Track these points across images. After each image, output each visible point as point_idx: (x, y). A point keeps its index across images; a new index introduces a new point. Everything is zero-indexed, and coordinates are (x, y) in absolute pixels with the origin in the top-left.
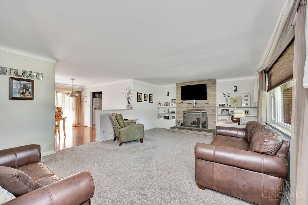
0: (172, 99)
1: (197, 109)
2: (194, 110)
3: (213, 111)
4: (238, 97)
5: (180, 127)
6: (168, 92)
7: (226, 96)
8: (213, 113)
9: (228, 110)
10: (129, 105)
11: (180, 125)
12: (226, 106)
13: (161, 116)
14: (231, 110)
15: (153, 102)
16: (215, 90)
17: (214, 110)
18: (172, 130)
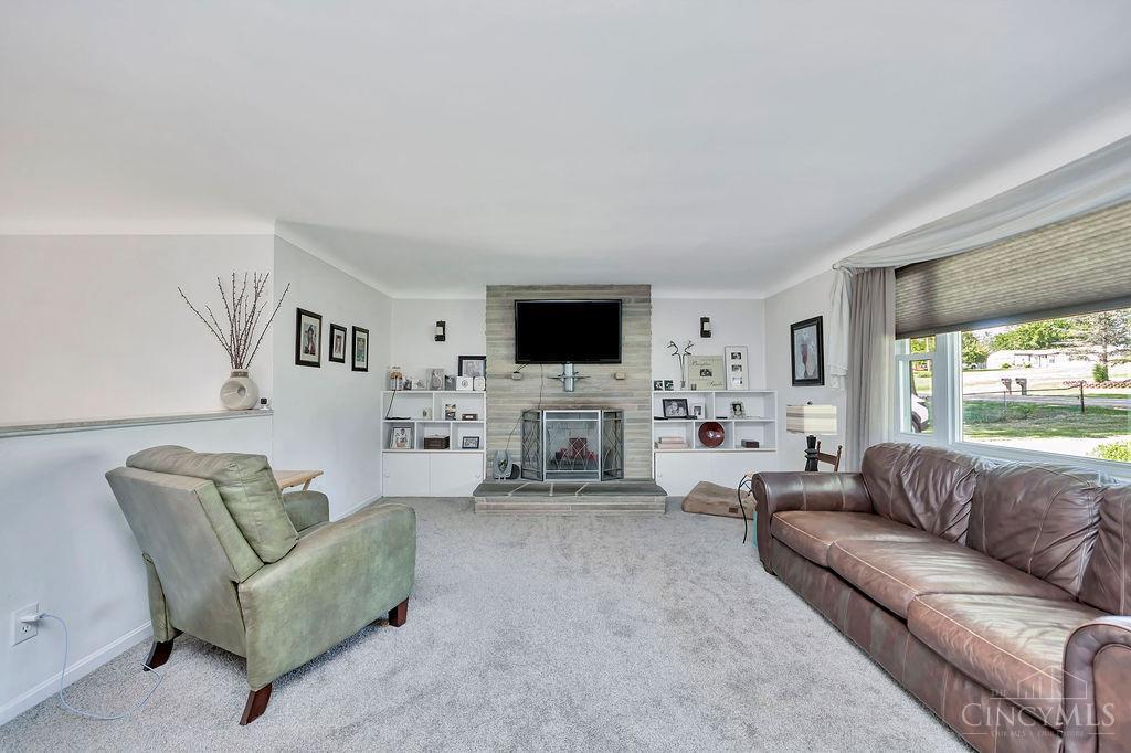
0: (461, 358)
1: (582, 399)
2: (570, 406)
3: (640, 408)
4: (712, 359)
5: (506, 482)
6: (441, 324)
7: (682, 352)
8: (642, 414)
9: (683, 403)
10: (241, 380)
11: (508, 473)
12: (677, 387)
13: (403, 440)
14: (692, 402)
15: (366, 370)
16: (646, 329)
17: (645, 404)
18: (481, 501)
